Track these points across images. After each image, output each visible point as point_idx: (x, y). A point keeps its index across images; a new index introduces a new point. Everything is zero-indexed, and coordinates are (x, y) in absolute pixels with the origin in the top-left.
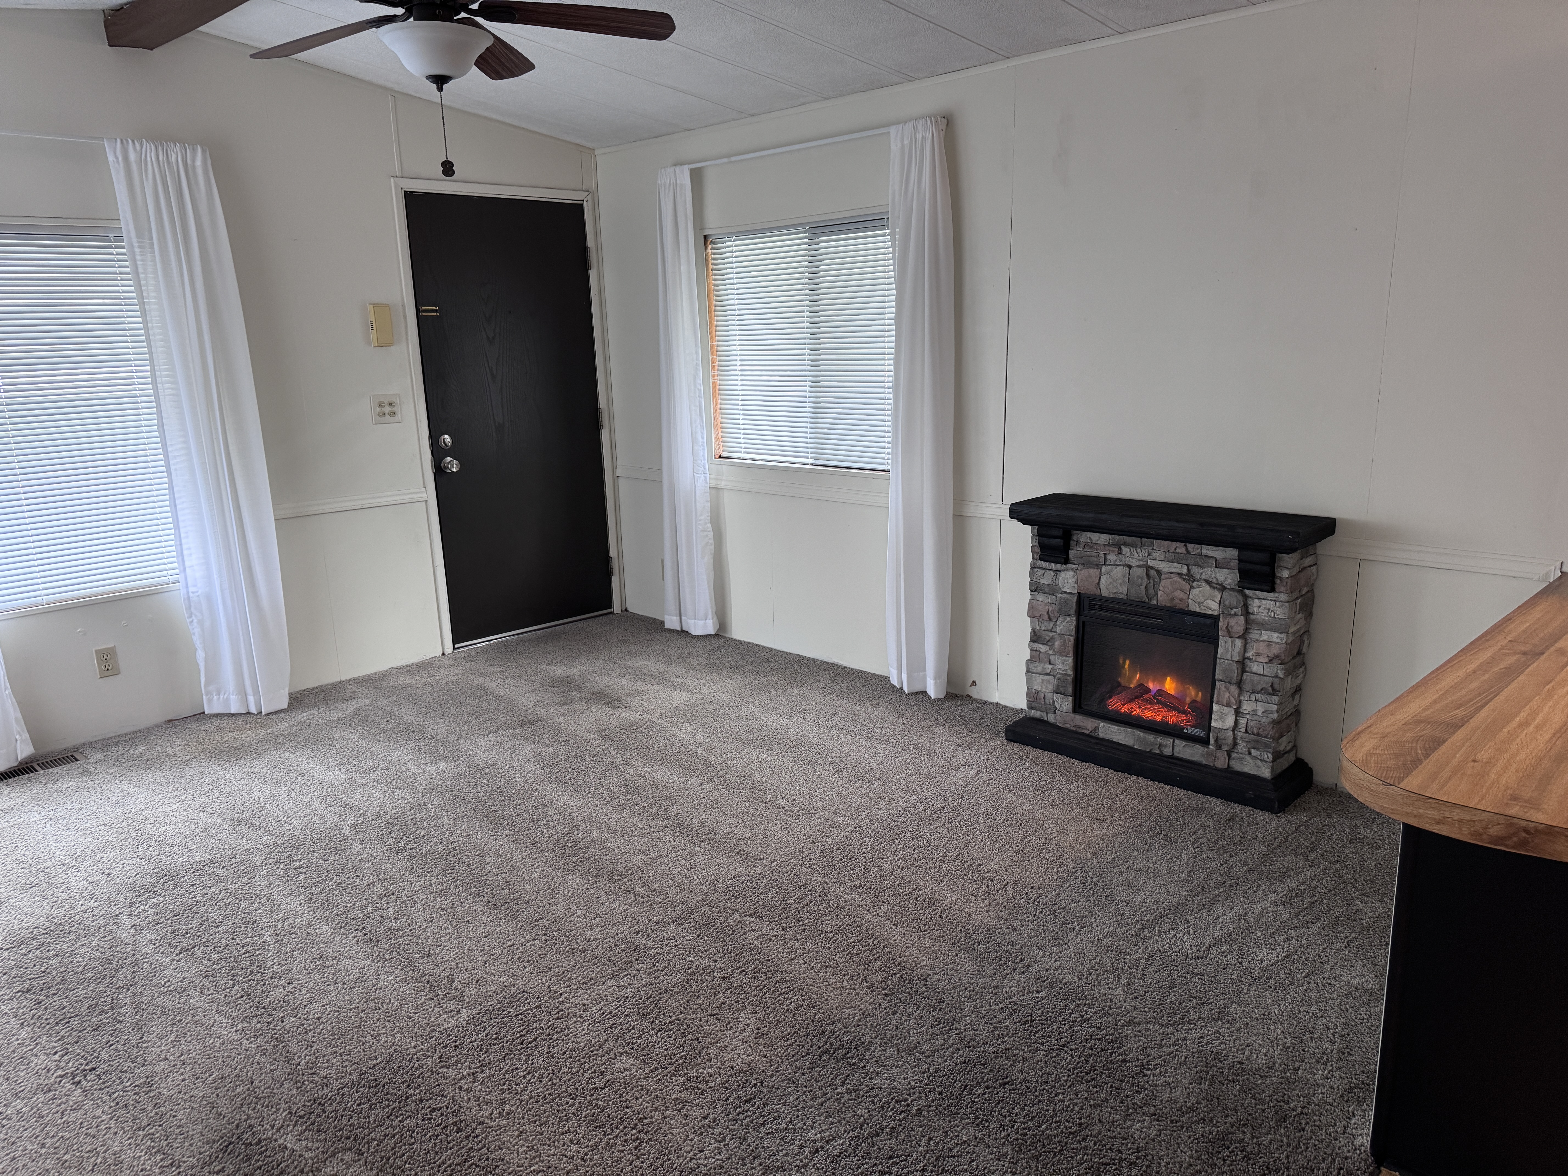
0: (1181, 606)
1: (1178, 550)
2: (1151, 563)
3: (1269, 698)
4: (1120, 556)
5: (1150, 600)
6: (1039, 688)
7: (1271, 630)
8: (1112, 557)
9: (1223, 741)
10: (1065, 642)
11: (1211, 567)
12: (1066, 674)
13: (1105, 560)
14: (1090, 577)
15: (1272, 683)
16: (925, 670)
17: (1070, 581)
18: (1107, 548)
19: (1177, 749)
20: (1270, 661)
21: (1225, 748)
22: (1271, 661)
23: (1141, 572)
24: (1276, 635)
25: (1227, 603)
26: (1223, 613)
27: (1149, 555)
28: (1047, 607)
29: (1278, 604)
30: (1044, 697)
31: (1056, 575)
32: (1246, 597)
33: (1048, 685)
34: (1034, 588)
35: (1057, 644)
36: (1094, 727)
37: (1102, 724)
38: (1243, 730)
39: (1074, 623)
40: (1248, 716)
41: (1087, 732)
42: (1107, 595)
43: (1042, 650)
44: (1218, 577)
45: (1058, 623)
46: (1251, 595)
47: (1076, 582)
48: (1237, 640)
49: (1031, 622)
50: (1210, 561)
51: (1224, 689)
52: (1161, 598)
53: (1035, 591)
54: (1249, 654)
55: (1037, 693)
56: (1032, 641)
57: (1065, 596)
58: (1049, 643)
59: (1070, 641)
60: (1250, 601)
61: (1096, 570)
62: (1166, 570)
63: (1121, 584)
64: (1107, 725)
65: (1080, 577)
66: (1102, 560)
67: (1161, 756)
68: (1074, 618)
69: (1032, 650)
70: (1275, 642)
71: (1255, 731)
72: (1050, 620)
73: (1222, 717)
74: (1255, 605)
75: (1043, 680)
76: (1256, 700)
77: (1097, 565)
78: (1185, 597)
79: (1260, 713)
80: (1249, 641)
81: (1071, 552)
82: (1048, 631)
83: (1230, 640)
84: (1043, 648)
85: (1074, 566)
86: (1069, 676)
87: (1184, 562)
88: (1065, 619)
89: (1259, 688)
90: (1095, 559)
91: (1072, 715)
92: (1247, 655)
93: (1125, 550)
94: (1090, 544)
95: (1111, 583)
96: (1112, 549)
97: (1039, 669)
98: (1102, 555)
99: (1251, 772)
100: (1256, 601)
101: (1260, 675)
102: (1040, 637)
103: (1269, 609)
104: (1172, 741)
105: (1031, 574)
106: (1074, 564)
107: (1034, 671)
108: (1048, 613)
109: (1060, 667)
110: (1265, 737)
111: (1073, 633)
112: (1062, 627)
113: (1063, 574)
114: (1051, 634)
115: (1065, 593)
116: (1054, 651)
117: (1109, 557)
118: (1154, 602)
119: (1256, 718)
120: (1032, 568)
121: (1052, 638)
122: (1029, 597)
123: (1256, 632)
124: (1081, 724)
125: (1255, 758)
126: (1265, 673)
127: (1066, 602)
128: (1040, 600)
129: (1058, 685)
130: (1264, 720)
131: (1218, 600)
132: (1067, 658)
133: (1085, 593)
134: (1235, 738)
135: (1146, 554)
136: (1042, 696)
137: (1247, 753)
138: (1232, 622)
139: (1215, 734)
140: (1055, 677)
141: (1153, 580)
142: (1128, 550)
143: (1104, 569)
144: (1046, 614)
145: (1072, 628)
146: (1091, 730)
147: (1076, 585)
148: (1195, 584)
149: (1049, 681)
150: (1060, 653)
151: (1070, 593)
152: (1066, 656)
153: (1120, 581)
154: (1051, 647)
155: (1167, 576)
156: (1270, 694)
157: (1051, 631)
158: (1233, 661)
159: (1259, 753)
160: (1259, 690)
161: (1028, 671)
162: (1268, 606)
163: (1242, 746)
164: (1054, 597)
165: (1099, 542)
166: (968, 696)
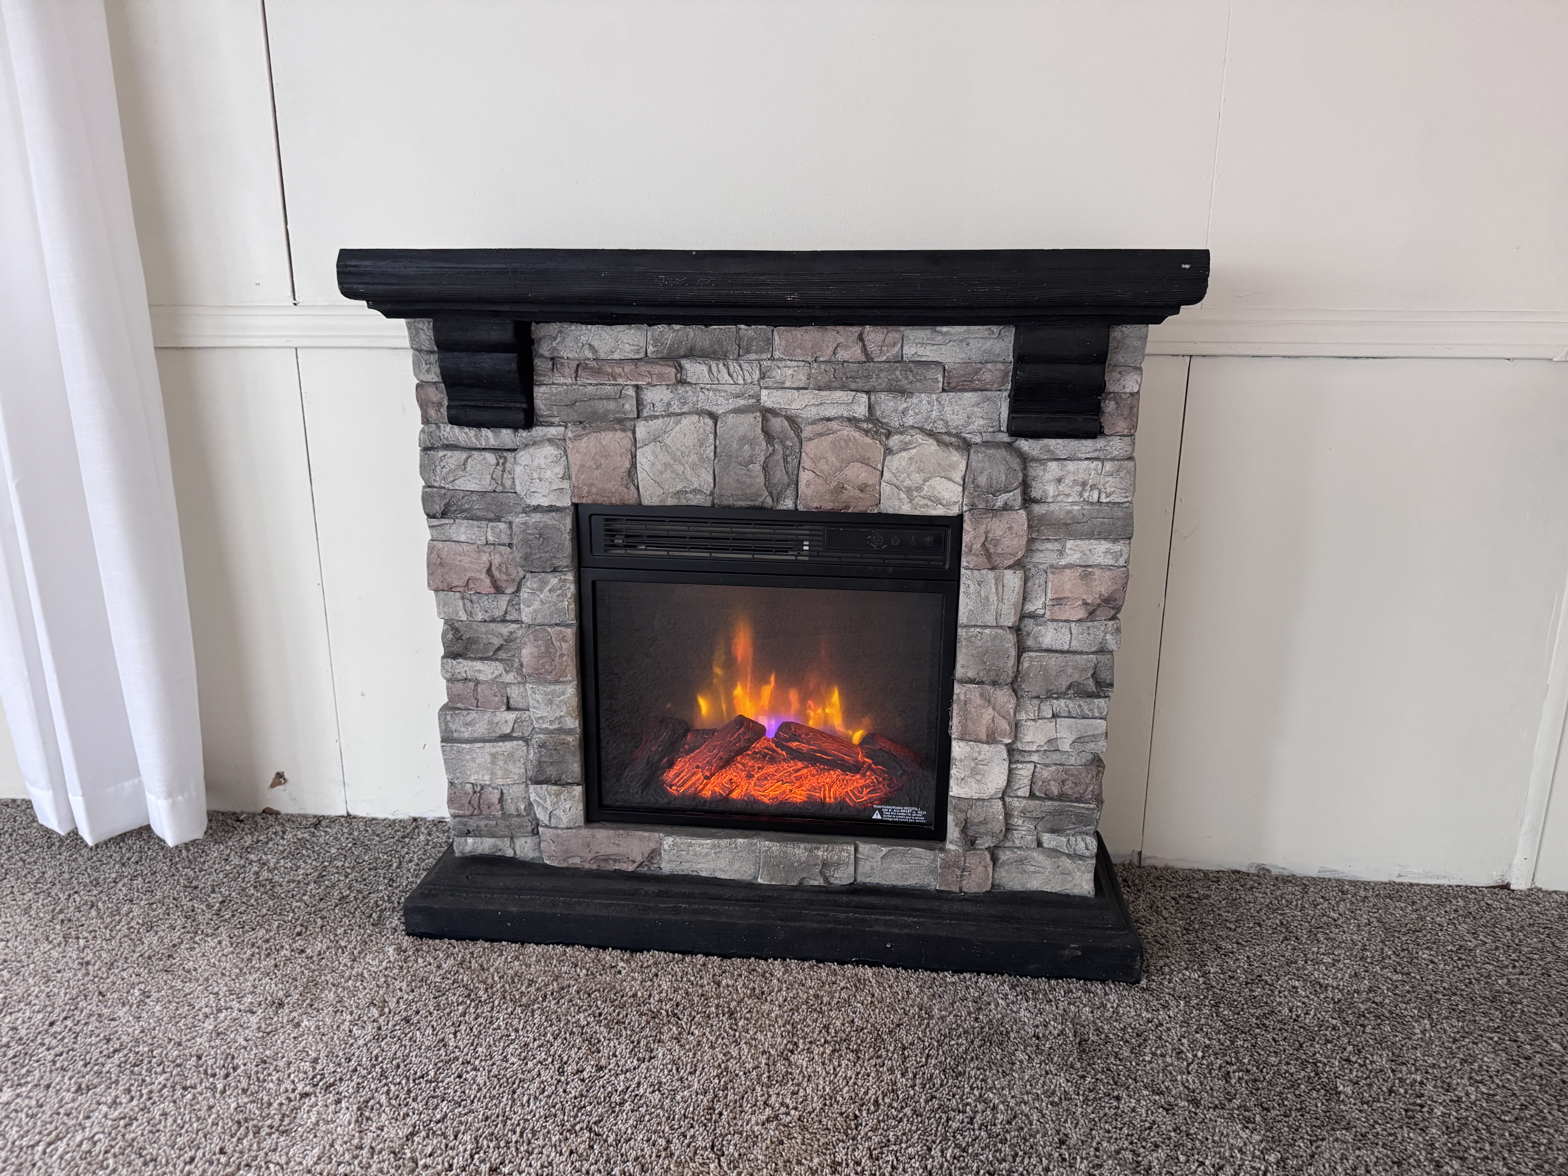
0: (861, 504)
1: (842, 355)
2: (768, 399)
3: (1085, 705)
4: (681, 390)
5: (777, 499)
6: (486, 779)
7: (1090, 535)
8: (657, 396)
9: (982, 829)
10: (549, 643)
11: (931, 392)
12: (560, 731)
13: (639, 403)
14: (607, 457)
15: (1095, 667)
16: (135, 772)
17: (548, 474)
18: (643, 368)
19: (865, 867)
20: (1091, 613)
21: (985, 842)
22: (1091, 615)
23: (750, 424)
24: (1104, 545)
25: (982, 480)
26: (973, 507)
27: (763, 376)
28: (485, 558)
29: (1108, 466)
30: (501, 800)
31: (502, 463)
32: (1025, 459)
33: (511, 767)
34: (438, 508)
35: (527, 653)
36: (647, 852)
37: (668, 842)
38: (1024, 792)
39: (571, 589)
40: (1035, 758)
41: (631, 868)
42: (656, 502)
43: (482, 677)
44: (949, 417)
45: (524, 594)
46: (1035, 453)
47: (567, 476)
48: (1009, 574)
49: (442, 605)
50: (930, 374)
51: (979, 701)
52: (809, 492)
53: (444, 515)
54: (1035, 605)
55: (479, 790)
56: (451, 654)
57: (536, 517)
58: (502, 655)
59: (564, 639)
60: (1035, 470)
61: (619, 434)
62: (811, 413)
63: (694, 467)
64: (683, 841)
65: (575, 459)
66: (630, 406)
67: (828, 890)
68: (570, 577)
69: (452, 680)
70: (1098, 566)
71: (1055, 790)
72: (498, 590)
73: (976, 771)
74: (1048, 476)
75: (494, 756)
76: (1054, 716)
77: (620, 421)
78: (873, 479)
79: (1065, 746)
80: (1033, 571)
81: (540, 393)
82: (493, 620)
83: (991, 575)
84: (486, 671)
85: (552, 431)
86: (570, 732)
87: (861, 384)
88: (544, 583)
89: (1064, 683)
90: (612, 405)
91: (585, 832)
92: (1030, 608)
93: (695, 370)
94: (593, 364)
95: (666, 465)
96: (657, 369)
97: (481, 729)
98: (631, 392)
99: (1048, 888)
100: (1053, 465)
101: (1062, 652)
102: (472, 641)
103: (1084, 484)
104: (852, 849)
105: (426, 469)
106: (552, 424)
107: (466, 735)
108: (489, 571)
109: (539, 713)
110: (1078, 800)
111: (571, 617)
112: (537, 605)
113: (523, 457)
114: (505, 630)
115: (537, 509)
116: (519, 671)
117: (649, 396)
118: (788, 504)
119: (1056, 757)
120: (426, 449)
121: (510, 639)
122: (427, 535)
123: (1050, 546)
124: (612, 850)
125: (1055, 852)
126: (1076, 646)
127: (542, 535)
128: (463, 538)
129: (540, 763)
130: (1072, 761)
131: (958, 476)
132: (558, 688)
133: (594, 505)
134: (1008, 815)
135: (756, 376)
136: (496, 795)
137: (1034, 845)
138: (998, 527)
139: (961, 816)
140: (527, 741)
141: (782, 442)
142: (705, 368)
143: (642, 429)
144: (483, 576)
145: (568, 605)
146: (639, 859)
147: (566, 485)
148: (894, 441)
149: (511, 755)
150: (539, 676)
151: (551, 509)
152: (557, 682)
153: (694, 458)
154: (508, 664)
155: (818, 428)
156: (1091, 695)
157: (504, 621)
158: (1001, 627)
159: (1064, 839)
160: (1064, 688)
161: (447, 739)
162: (1081, 477)
163: (1023, 832)
164: (502, 526)
165: (616, 356)
166: (268, 812)
